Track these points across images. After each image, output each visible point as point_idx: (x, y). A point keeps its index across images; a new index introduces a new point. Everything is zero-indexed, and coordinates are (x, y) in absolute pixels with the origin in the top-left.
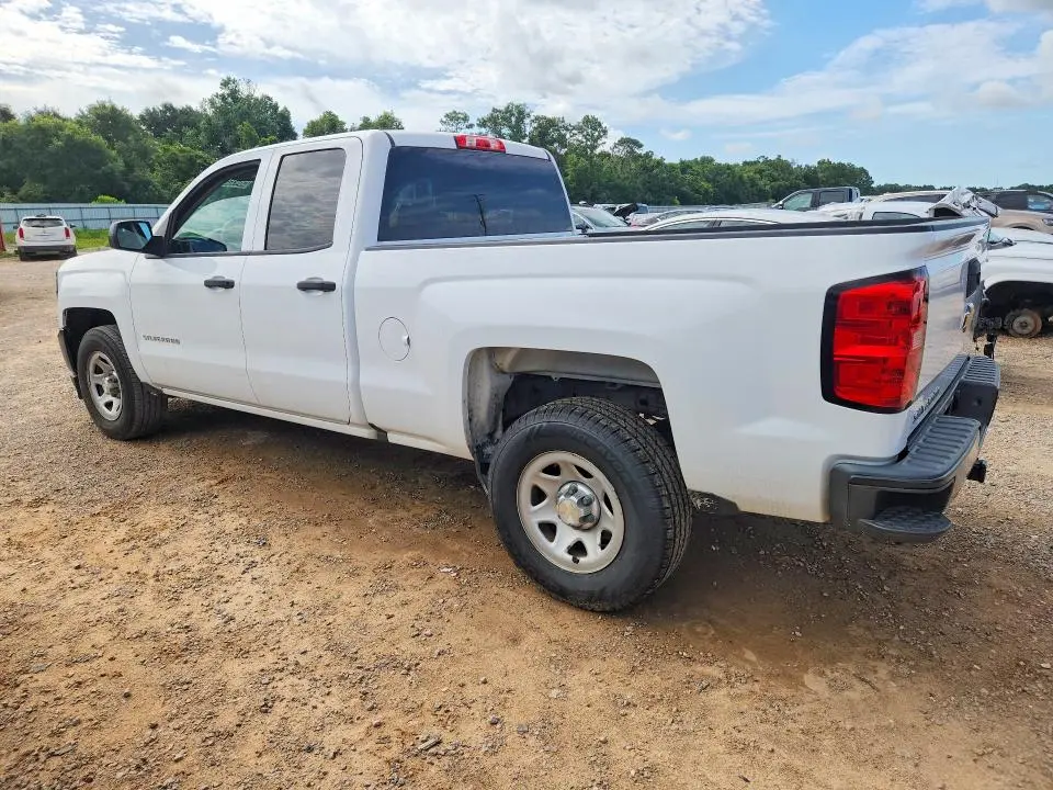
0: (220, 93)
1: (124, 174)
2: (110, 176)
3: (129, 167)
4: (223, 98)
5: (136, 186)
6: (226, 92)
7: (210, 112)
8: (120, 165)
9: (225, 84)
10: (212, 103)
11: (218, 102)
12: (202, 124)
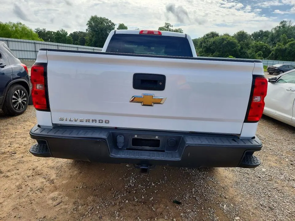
0: (279, 25)
1: (240, 50)
2: (235, 51)
3: (242, 48)
4: (280, 27)
5: (242, 53)
6: (281, 25)
7: (274, 32)
8: (239, 47)
9: (282, 23)
10: (275, 29)
11: (278, 29)
12: (270, 36)
